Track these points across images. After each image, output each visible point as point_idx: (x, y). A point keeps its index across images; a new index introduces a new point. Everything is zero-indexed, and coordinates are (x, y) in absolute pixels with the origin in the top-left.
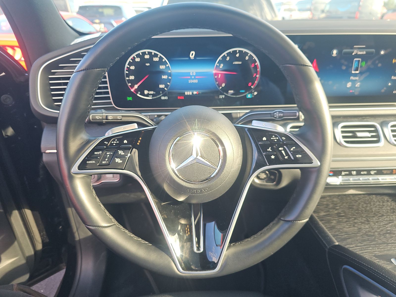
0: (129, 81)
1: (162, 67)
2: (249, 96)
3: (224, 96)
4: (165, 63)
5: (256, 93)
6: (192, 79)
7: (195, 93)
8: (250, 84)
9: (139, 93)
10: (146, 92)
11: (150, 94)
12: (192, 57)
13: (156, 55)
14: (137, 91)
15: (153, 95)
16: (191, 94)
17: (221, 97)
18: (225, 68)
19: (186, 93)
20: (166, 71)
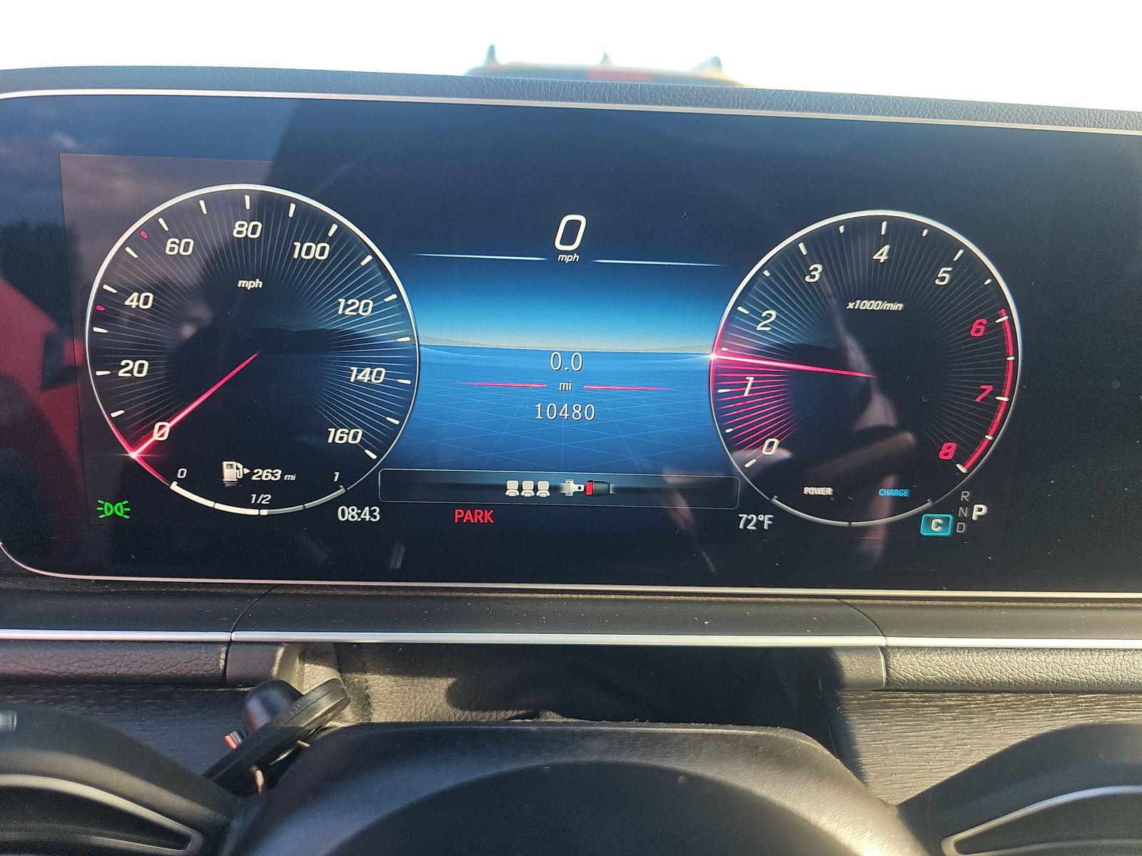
0: (115, 392)
1: (354, 309)
2: (936, 527)
3: (766, 520)
4: (374, 284)
5: (979, 510)
6: (560, 398)
7: (571, 487)
8: (948, 450)
9: (182, 473)
10: (232, 472)
11: (263, 486)
12: (567, 250)
13: (313, 226)
14: (166, 456)
15: (280, 493)
16: (544, 491)
17: (749, 521)
18: (790, 337)
19: (512, 489)
20: (380, 333)
